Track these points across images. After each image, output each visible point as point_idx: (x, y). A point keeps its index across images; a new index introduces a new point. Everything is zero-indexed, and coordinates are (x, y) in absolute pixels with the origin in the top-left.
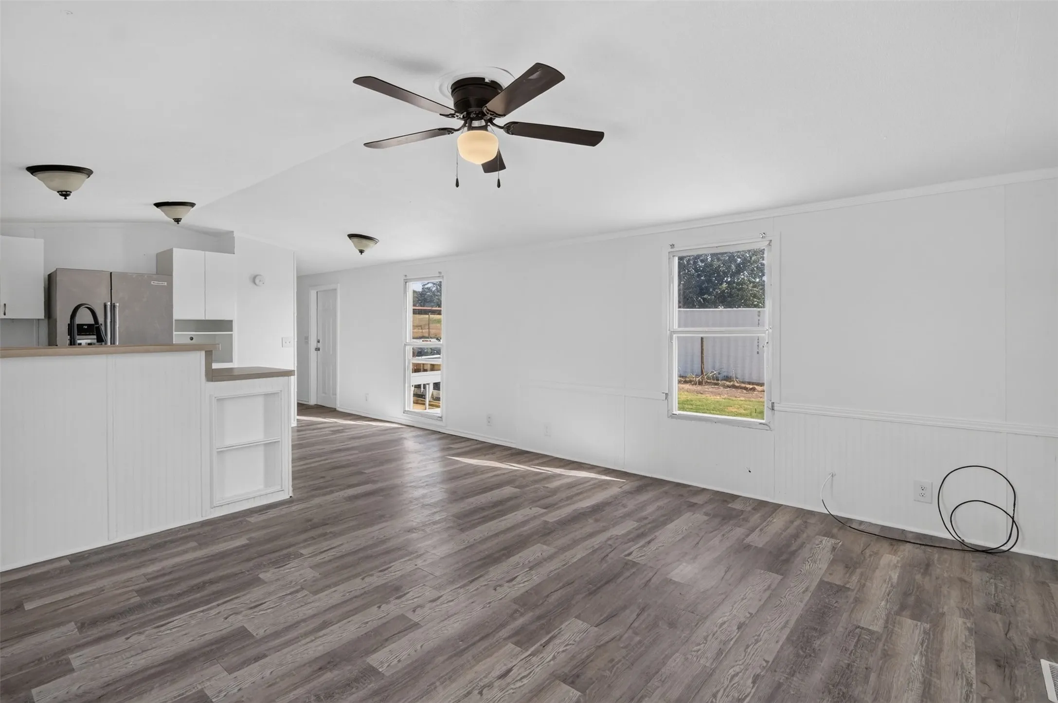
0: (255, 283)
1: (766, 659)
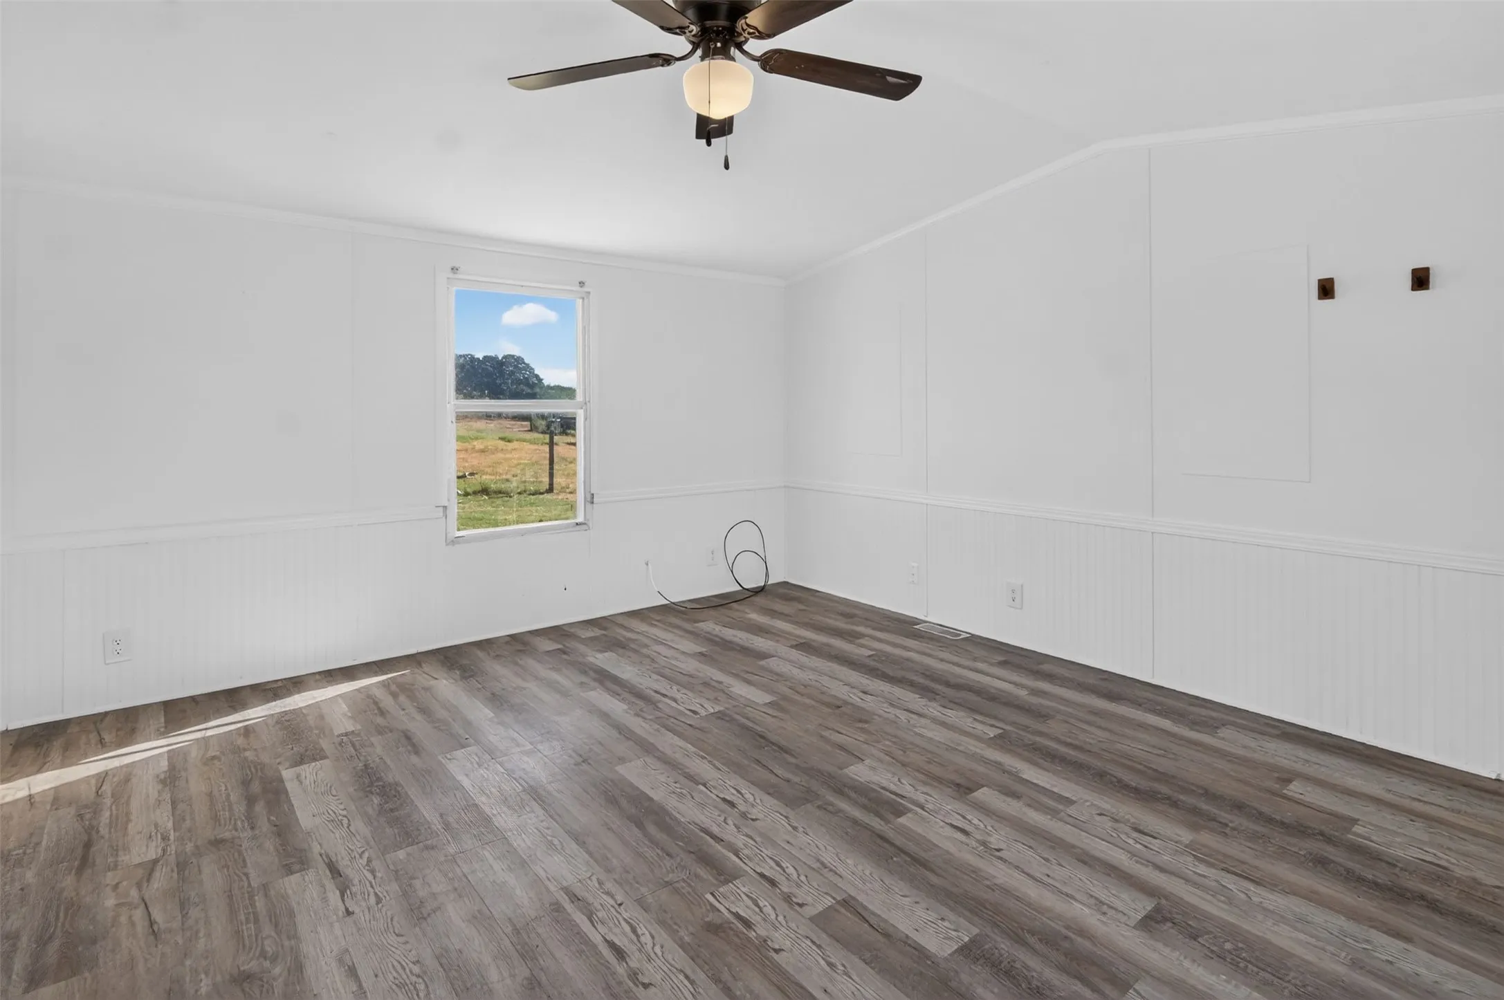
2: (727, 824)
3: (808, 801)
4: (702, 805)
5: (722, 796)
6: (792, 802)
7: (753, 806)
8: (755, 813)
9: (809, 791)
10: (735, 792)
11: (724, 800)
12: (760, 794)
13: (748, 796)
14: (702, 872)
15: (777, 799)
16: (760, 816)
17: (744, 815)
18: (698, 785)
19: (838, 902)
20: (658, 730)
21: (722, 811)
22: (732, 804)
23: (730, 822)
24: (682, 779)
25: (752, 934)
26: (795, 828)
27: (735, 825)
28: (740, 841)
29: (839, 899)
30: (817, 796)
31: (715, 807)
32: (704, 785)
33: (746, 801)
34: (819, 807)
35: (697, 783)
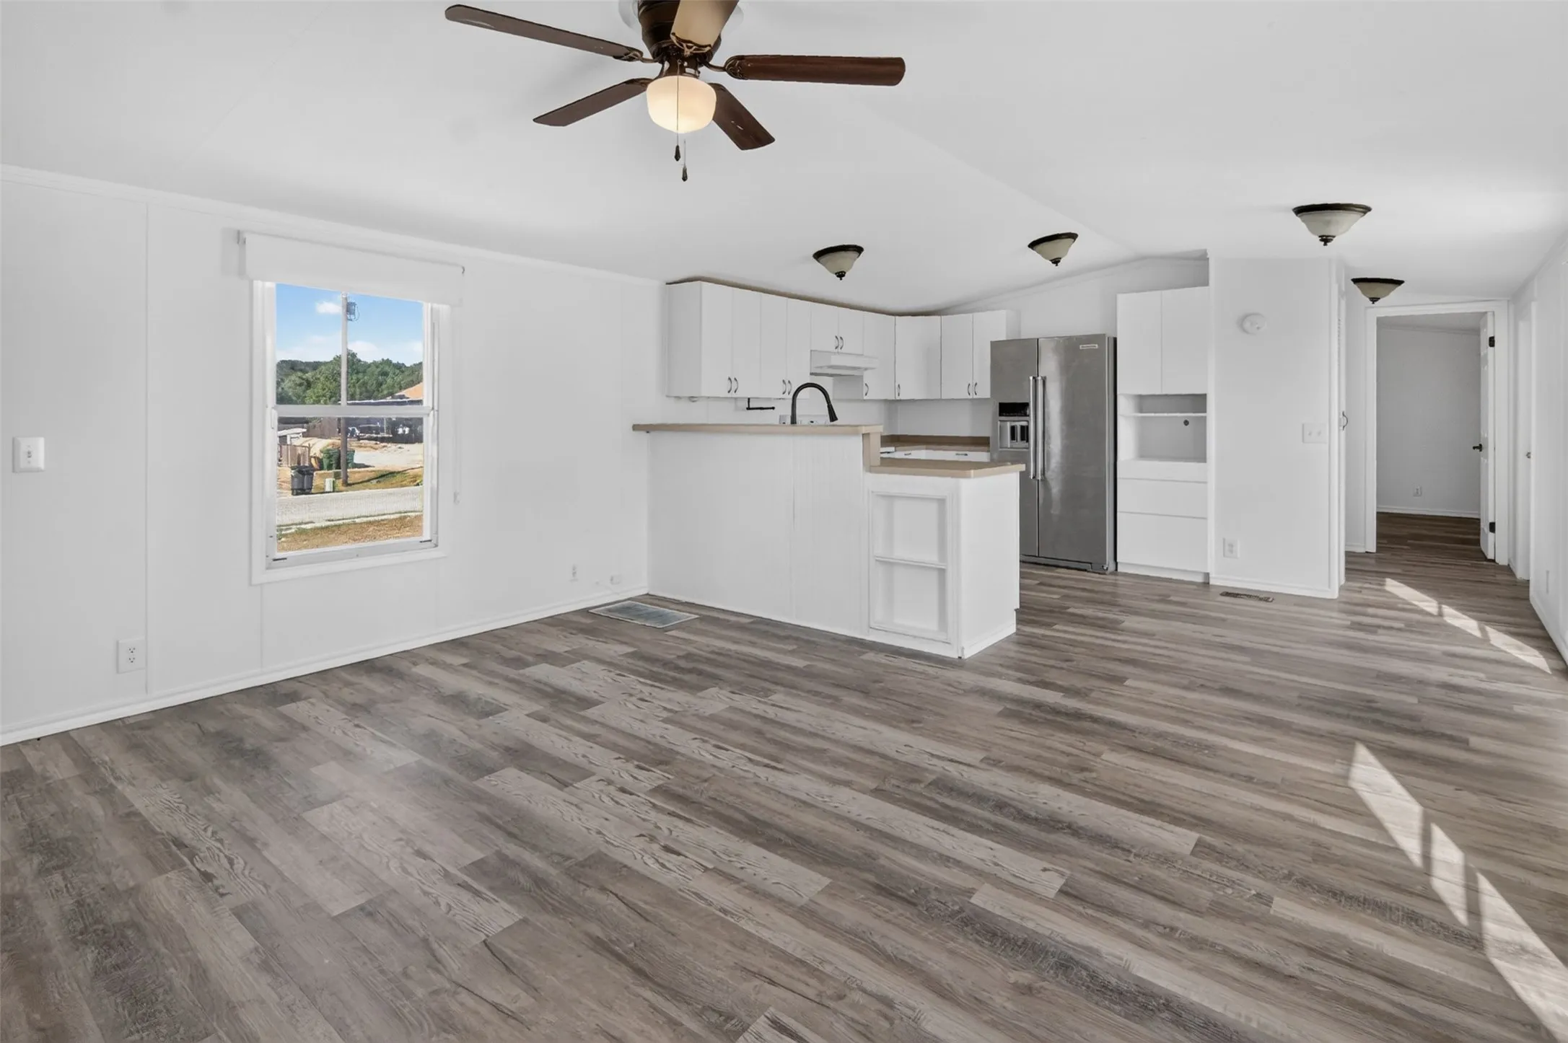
0: (1245, 331)
1: (228, 897)
2: (669, 829)
3: (582, 865)
4: (701, 845)
5: (681, 858)
6: (598, 860)
7: (643, 850)
8: (641, 843)
9: (576, 878)
10: (667, 864)
11: (679, 854)
12: (637, 866)
13: (650, 862)
14: (681, 791)
15: (616, 862)
16: (635, 841)
17: (653, 839)
18: (714, 868)
19: (571, 785)
20: (822, 962)
21: (676, 840)
22: (667, 849)
23: (666, 832)
24: (739, 875)
25: (636, 763)
26: (599, 833)
27: (660, 828)
28: (653, 815)
29: (571, 787)
30: (568, 872)
31: (685, 845)
32: (706, 869)
33: (653, 856)
34: (569, 858)
35: (715, 870)
